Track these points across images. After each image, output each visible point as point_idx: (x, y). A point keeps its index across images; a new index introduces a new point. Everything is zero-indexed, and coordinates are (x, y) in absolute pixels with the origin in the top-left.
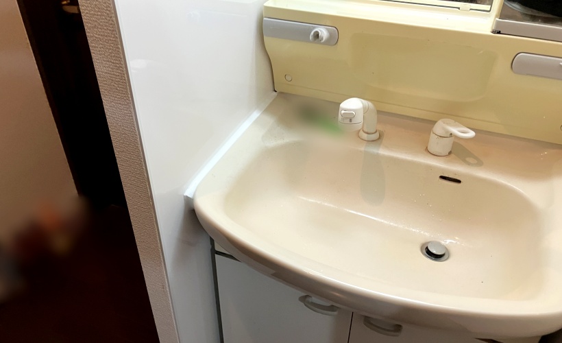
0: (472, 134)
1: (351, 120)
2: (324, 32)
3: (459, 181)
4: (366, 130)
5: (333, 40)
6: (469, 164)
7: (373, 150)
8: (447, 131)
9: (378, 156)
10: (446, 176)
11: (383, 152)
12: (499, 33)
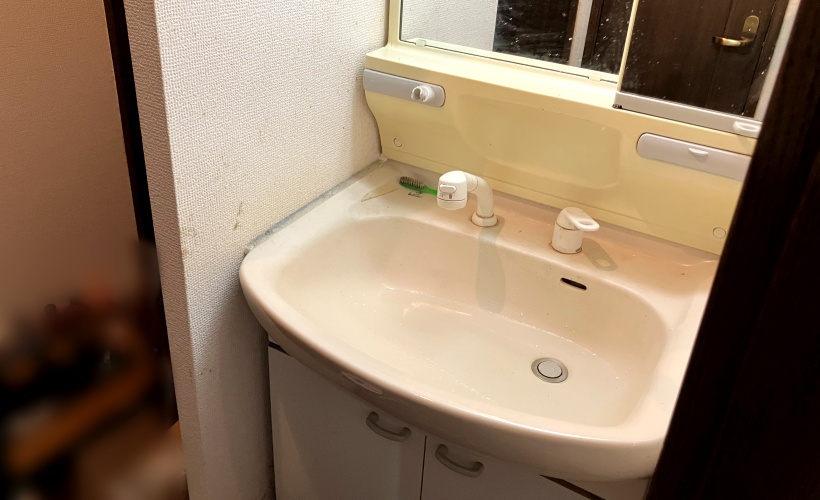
0: (595, 226)
1: (451, 197)
2: (427, 91)
3: (584, 288)
4: (481, 213)
5: (438, 102)
6: (598, 266)
7: (488, 238)
8: (571, 223)
9: (494, 247)
10: (569, 279)
11: (499, 242)
12: (620, 108)
